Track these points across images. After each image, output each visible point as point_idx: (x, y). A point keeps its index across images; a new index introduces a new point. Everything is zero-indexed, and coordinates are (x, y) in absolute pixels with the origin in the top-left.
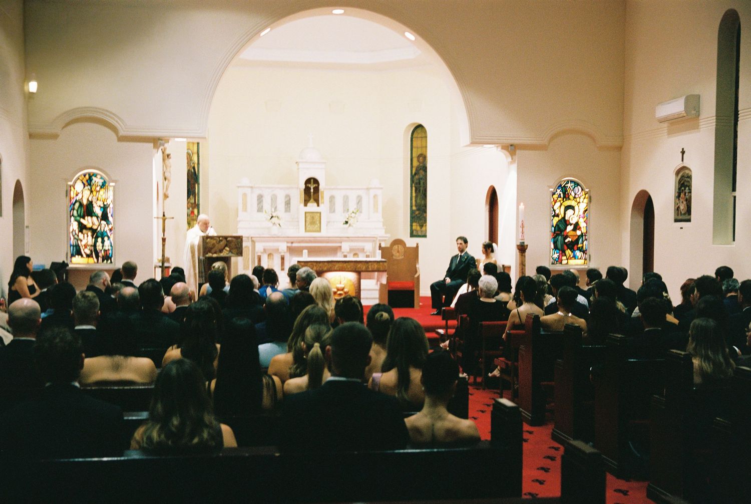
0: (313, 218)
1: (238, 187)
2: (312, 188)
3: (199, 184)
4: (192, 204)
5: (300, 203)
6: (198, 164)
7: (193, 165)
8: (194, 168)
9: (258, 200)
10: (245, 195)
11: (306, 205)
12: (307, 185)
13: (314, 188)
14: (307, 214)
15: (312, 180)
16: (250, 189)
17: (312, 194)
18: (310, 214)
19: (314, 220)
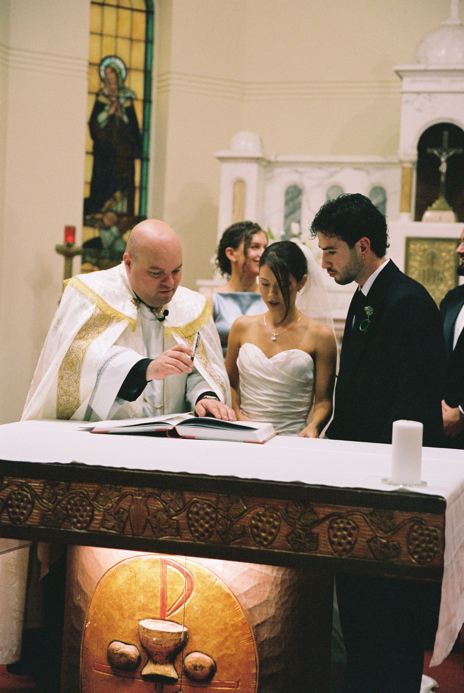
0: (433, 258)
1: (222, 159)
2: (443, 159)
3: (145, 160)
4: (120, 215)
5: (402, 211)
6: (147, 100)
7: (127, 104)
8: (131, 111)
9: (287, 203)
10: (240, 183)
11: (419, 217)
12: (429, 150)
13: (448, 161)
14: (412, 246)
15: (446, 133)
16: (254, 168)
17: (443, 179)
18: (426, 246)
19: (436, 267)
